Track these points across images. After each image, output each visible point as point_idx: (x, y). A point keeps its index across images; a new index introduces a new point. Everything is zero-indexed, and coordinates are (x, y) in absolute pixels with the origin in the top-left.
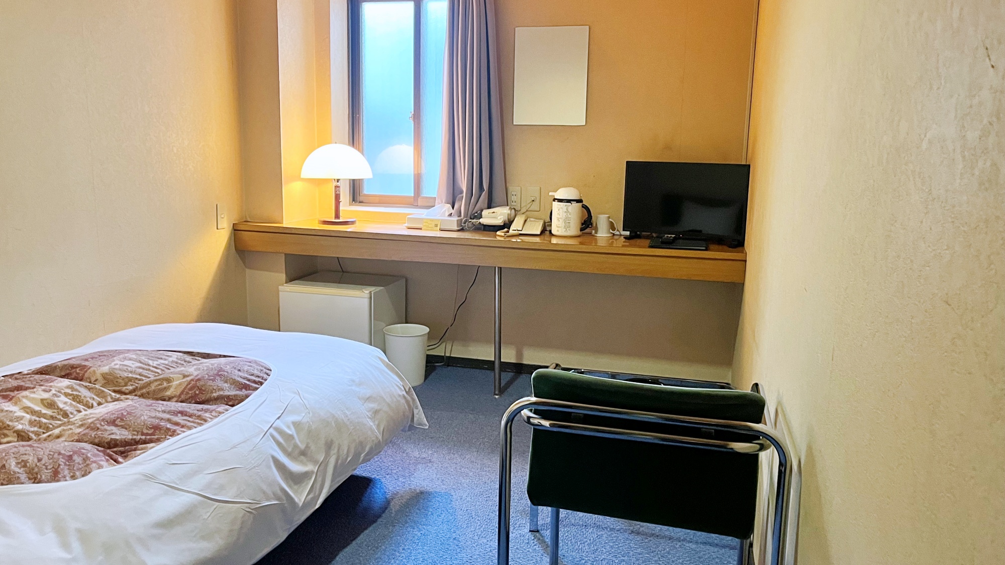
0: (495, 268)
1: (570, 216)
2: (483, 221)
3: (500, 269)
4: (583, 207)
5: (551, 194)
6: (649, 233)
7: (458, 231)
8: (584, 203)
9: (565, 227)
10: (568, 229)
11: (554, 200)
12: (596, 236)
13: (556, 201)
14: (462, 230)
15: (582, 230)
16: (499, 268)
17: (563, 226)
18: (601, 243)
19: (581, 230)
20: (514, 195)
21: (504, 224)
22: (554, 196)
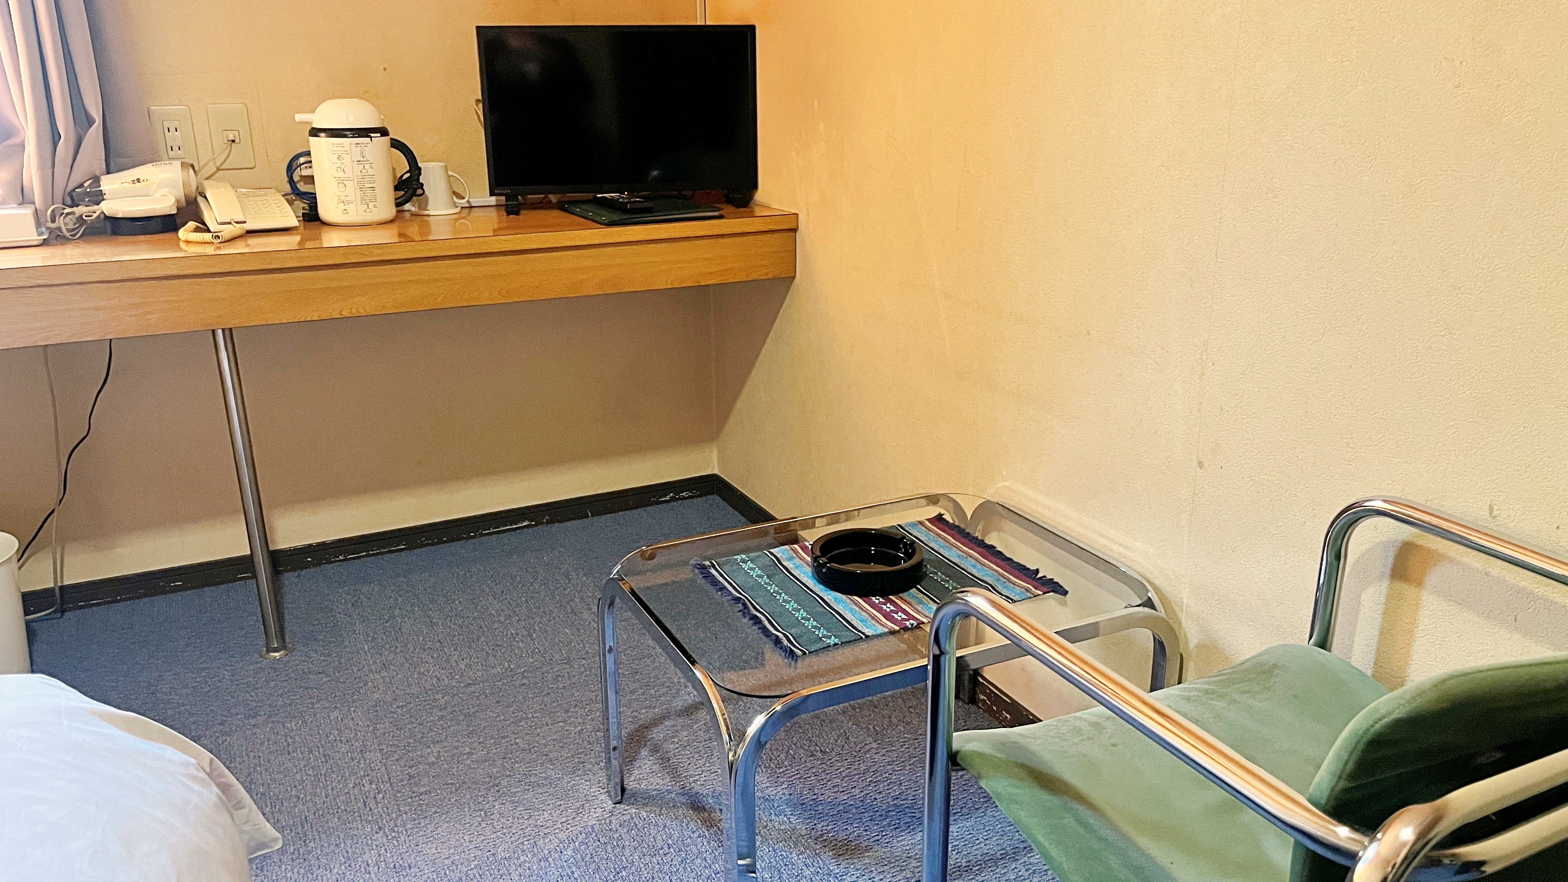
0: (213, 331)
1: (371, 172)
2: (108, 207)
3: (229, 333)
4: (393, 146)
5: (298, 117)
6: (543, 196)
7: (45, 243)
8: (391, 136)
9: (363, 199)
10: (371, 205)
11: (315, 132)
12: (428, 215)
13: (323, 134)
14: (54, 238)
15: (399, 204)
16: (227, 333)
17: (359, 198)
18: (440, 231)
19: (397, 205)
20: (172, 129)
21: (178, 209)
22: (311, 123)
